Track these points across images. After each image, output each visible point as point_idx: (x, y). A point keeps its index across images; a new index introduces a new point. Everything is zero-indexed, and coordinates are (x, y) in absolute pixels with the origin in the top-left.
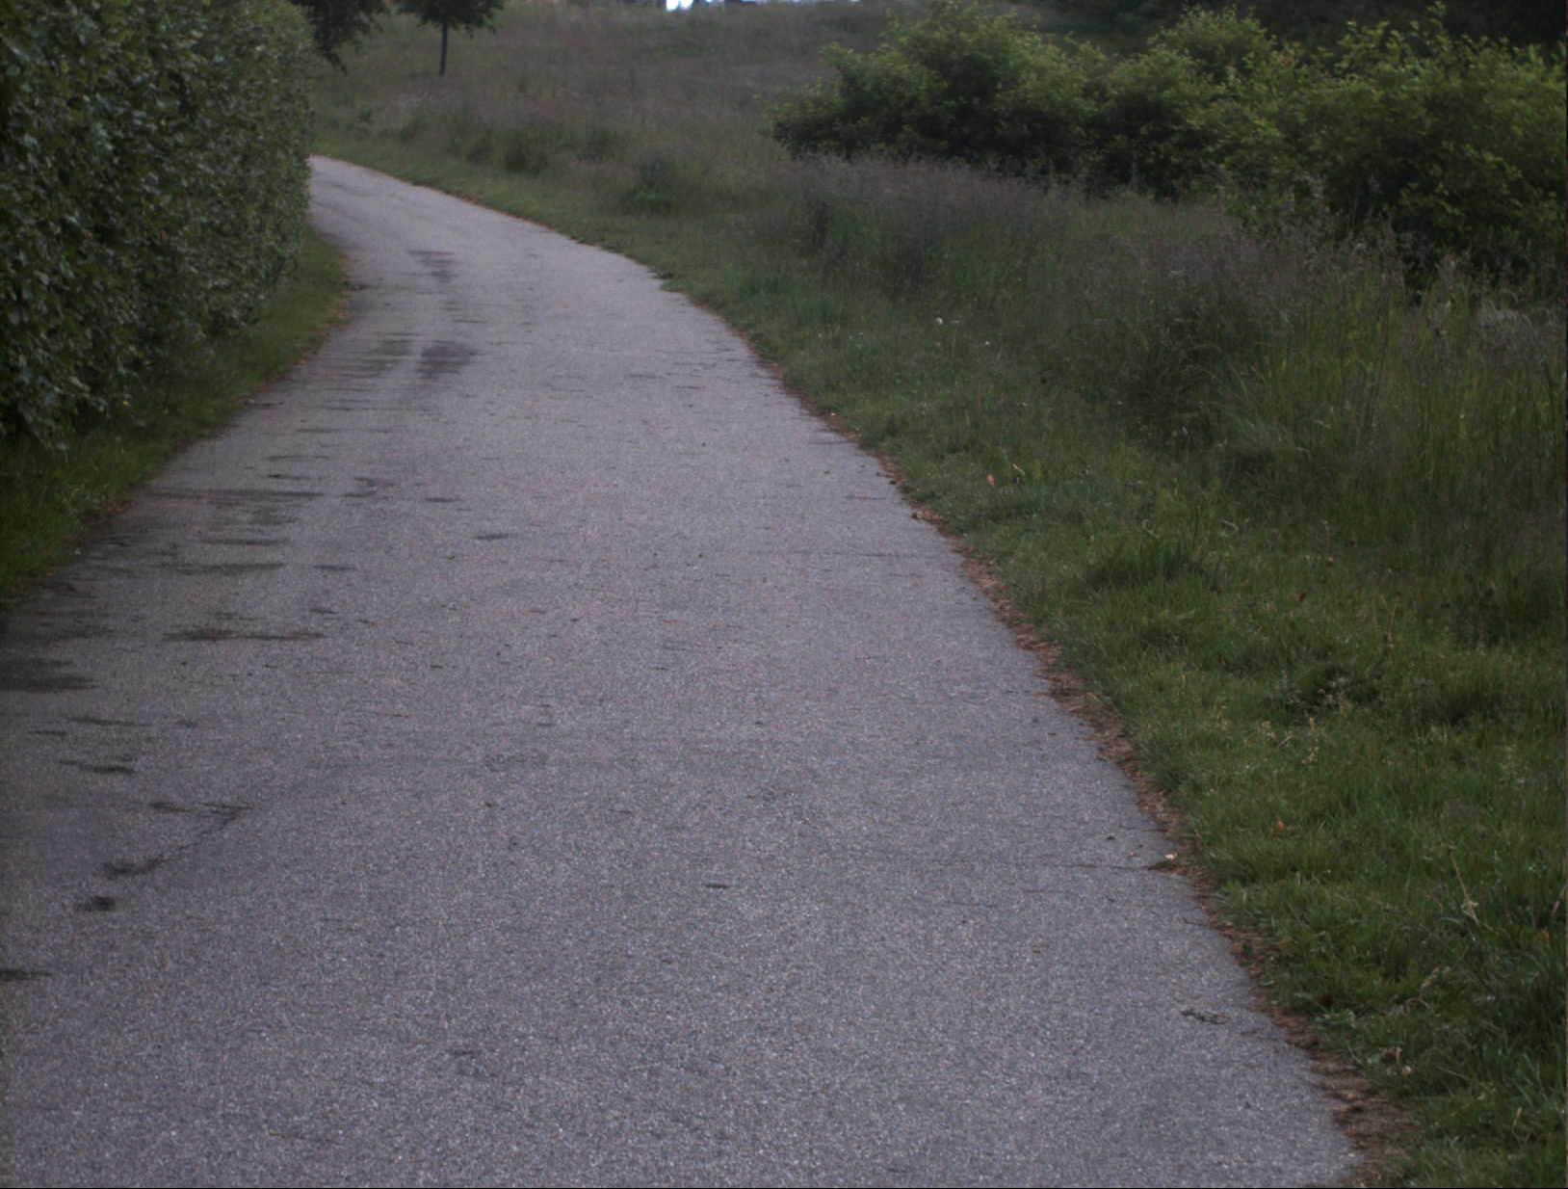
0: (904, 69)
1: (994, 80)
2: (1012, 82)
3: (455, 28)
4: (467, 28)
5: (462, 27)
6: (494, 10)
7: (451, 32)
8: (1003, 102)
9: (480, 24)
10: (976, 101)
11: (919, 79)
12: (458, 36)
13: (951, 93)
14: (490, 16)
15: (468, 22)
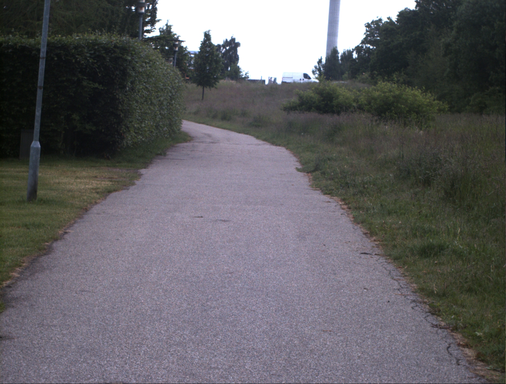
0: (312, 95)
1: (333, 98)
2: (337, 98)
3: (206, 88)
4: (209, 87)
5: (208, 87)
6: (217, 83)
8: (335, 102)
9: (213, 87)
10: (329, 102)
11: (316, 97)
12: (207, 90)
13: (323, 100)
14: (216, 84)
15: (210, 86)
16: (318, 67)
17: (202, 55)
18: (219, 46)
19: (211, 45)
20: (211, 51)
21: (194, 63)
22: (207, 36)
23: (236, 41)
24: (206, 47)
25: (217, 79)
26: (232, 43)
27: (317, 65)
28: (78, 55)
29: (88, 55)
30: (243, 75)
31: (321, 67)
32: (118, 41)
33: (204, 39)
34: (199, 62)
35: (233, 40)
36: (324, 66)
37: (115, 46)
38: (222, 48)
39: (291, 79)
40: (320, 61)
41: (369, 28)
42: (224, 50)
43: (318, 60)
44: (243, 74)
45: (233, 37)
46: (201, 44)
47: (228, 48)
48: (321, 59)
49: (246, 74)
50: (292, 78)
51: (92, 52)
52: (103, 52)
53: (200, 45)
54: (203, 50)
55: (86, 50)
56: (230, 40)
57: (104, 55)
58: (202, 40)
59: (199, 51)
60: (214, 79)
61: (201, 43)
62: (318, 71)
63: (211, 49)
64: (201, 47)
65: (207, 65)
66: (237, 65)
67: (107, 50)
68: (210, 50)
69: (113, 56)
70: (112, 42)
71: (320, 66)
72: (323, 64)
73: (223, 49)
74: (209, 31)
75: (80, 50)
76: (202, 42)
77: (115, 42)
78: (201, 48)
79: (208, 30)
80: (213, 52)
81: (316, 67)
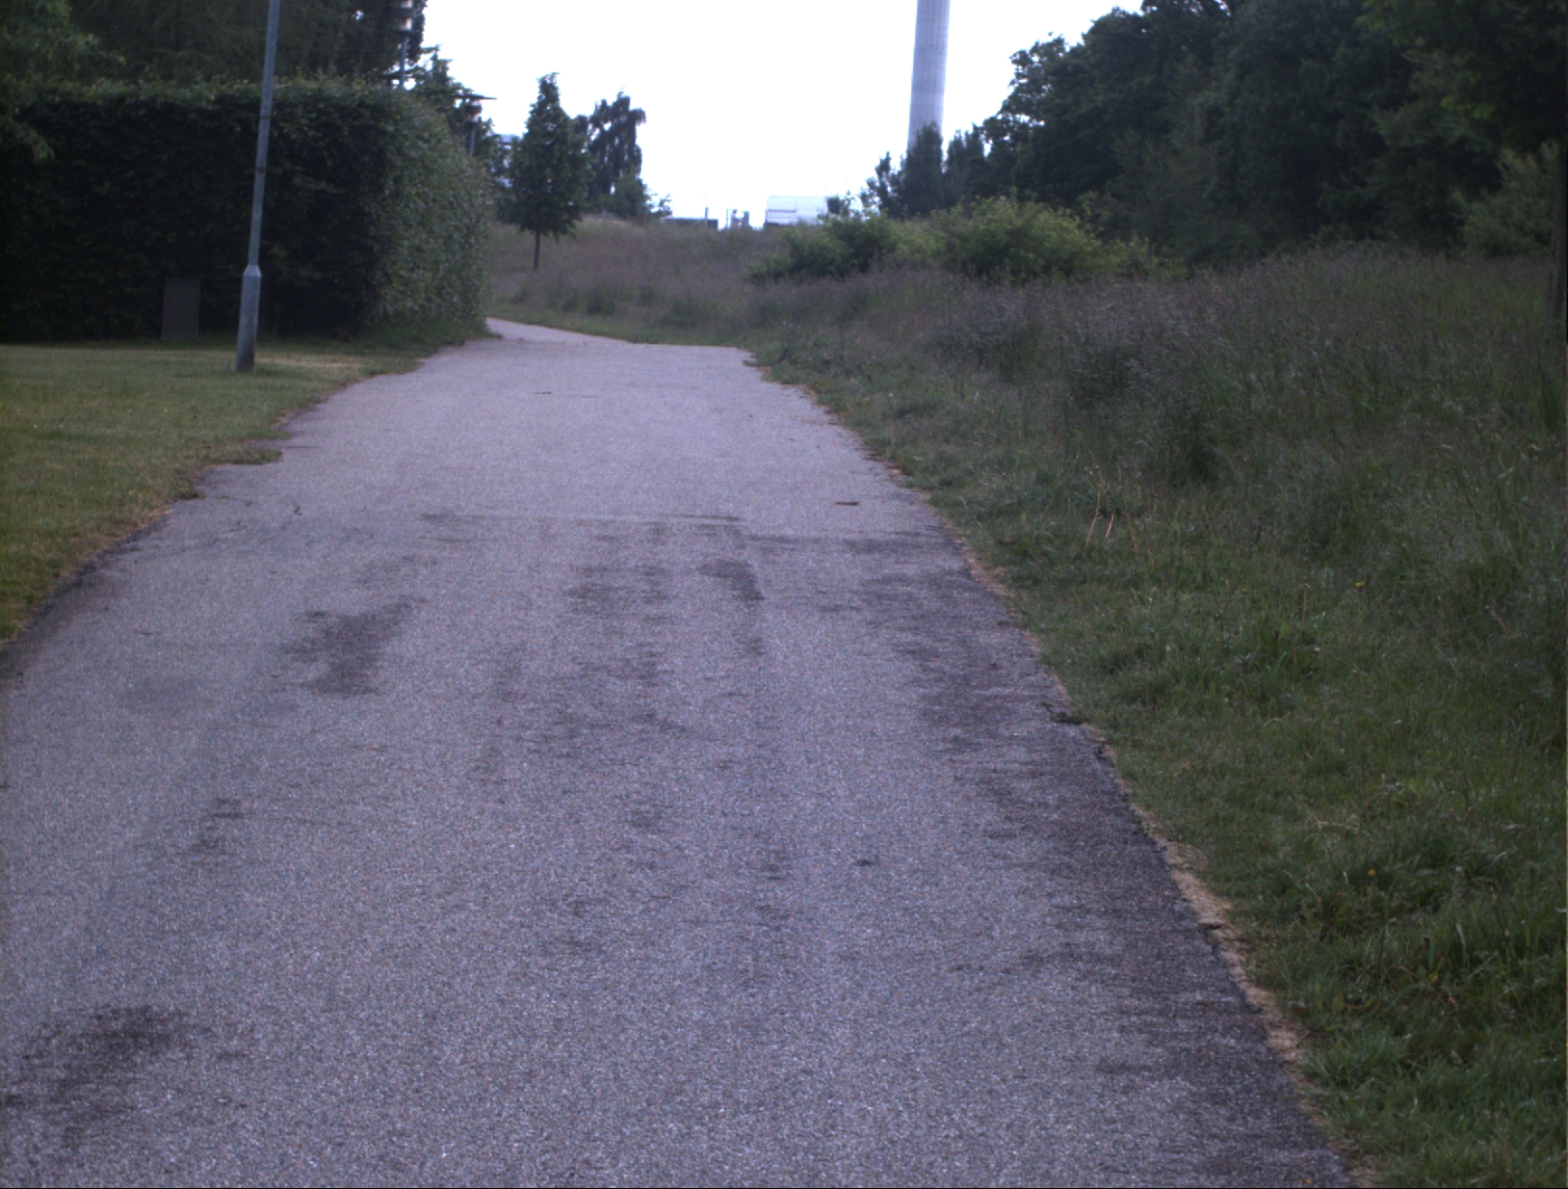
3: (546, 235)
4: (555, 235)
5: (551, 234)
6: (576, 222)
7: (542, 236)
9: (564, 231)
12: (547, 241)
14: (573, 226)
15: (555, 230)
16: (878, 184)
17: (535, 143)
18: (582, 122)
19: (558, 114)
20: (559, 131)
21: (511, 164)
22: (548, 90)
23: (632, 107)
24: (545, 120)
25: (575, 212)
26: (621, 109)
27: (875, 176)
28: (285, 121)
29: (305, 121)
30: (651, 206)
31: (887, 183)
32: (366, 92)
33: (539, 98)
34: (527, 163)
35: (623, 102)
36: (894, 180)
37: (362, 104)
38: (590, 127)
39: (792, 215)
40: (884, 167)
41: (1024, 65)
42: (597, 131)
43: (878, 163)
44: (654, 203)
45: (623, 95)
46: (532, 112)
47: (607, 126)
48: (888, 160)
49: (661, 204)
50: (794, 211)
51: (314, 115)
52: (336, 115)
53: (529, 116)
54: (537, 128)
55: (299, 112)
56: (615, 104)
57: (339, 122)
58: (535, 101)
59: (526, 131)
60: (569, 209)
61: (532, 109)
62: (878, 195)
63: (559, 126)
64: (530, 119)
65: (548, 171)
66: (634, 177)
67: (344, 111)
68: (555, 131)
69: (356, 123)
70: (353, 95)
71: (884, 179)
72: (894, 176)
73: (594, 129)
74: (553, 75)
75: (288, 110)
76: (532, 106)
77: (359, 94)
78: (531, 124)
79: (550, 73)
80: (565, 134)
81: (871, 184)
